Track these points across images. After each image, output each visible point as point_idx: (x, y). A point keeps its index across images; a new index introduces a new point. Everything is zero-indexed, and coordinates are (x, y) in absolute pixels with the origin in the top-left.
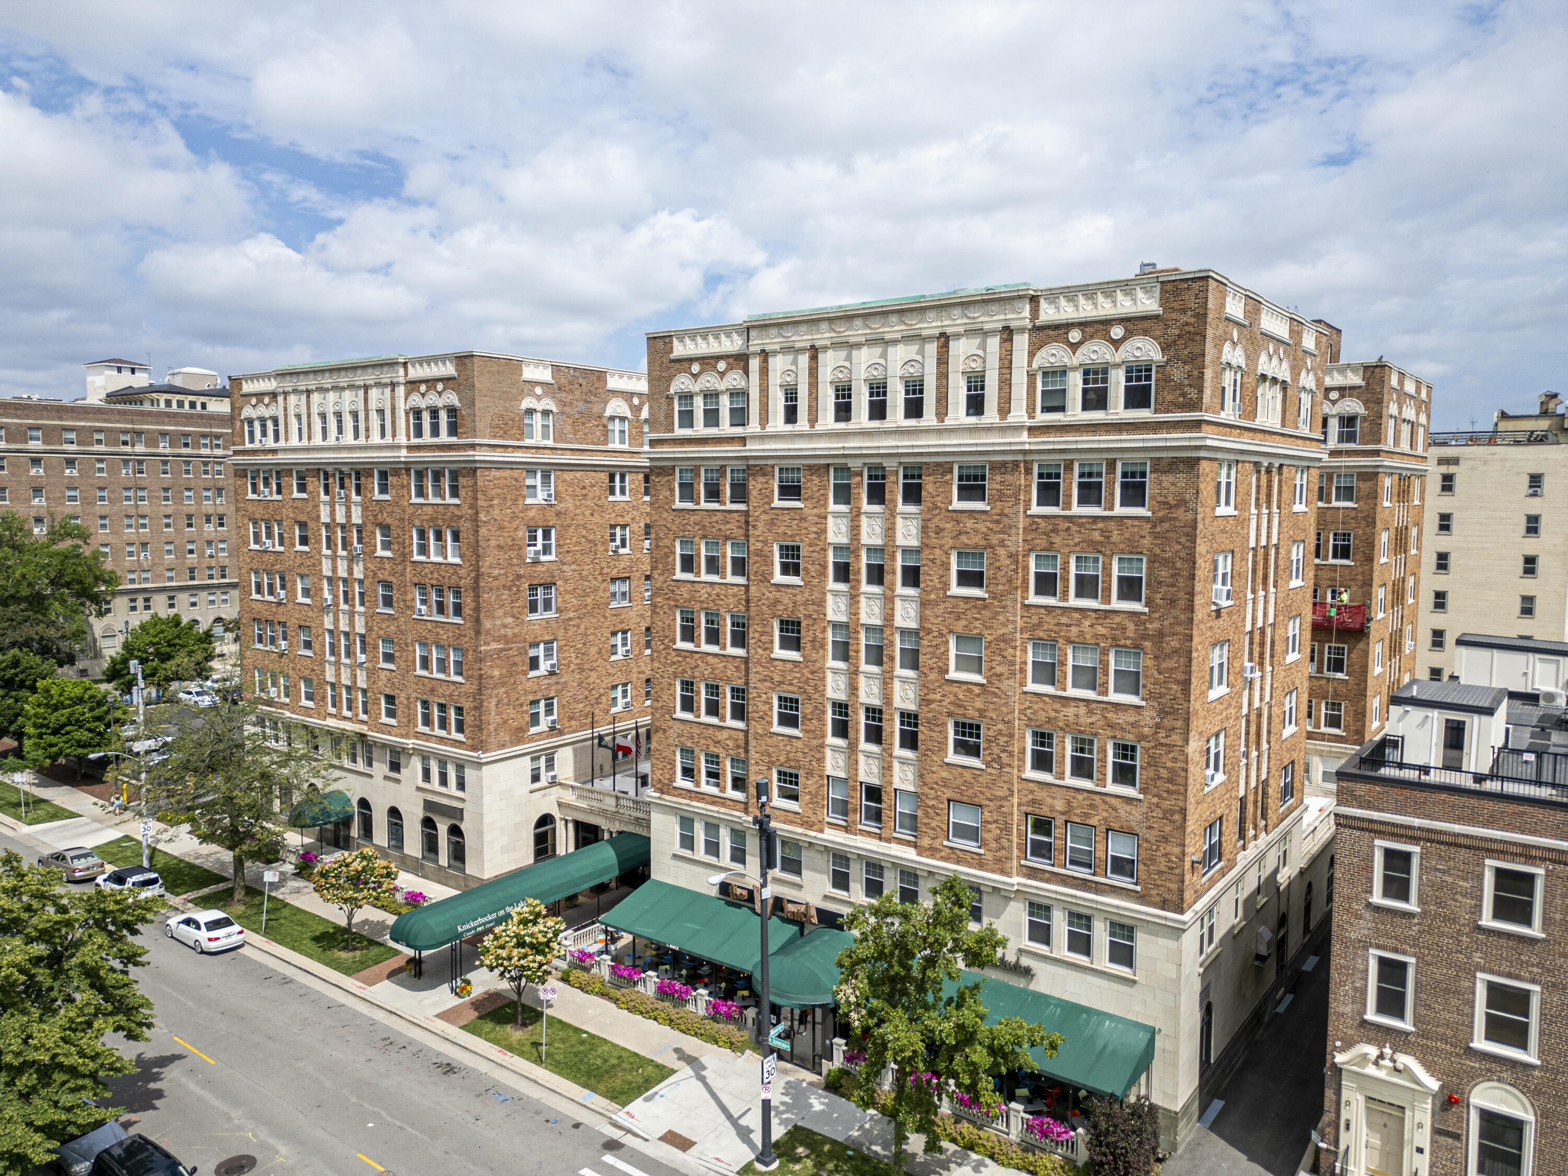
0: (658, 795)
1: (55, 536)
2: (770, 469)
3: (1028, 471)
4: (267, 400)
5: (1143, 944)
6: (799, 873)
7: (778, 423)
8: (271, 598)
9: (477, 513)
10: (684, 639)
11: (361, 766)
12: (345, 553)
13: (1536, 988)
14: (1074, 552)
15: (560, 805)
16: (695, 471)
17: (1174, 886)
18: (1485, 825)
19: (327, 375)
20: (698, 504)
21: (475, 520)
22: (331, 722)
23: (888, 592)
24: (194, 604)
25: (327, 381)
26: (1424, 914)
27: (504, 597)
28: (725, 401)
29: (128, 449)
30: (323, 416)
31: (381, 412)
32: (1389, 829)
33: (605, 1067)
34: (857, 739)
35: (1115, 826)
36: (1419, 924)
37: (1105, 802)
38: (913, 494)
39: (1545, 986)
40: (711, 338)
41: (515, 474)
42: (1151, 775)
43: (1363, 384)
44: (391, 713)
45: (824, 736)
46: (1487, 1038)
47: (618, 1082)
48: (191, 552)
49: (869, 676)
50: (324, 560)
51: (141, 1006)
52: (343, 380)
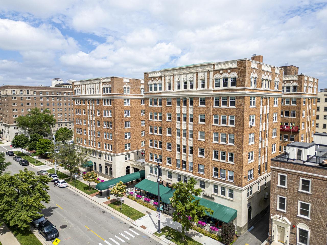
0: (146, 162)
1: (45, 112)
2: (166, 99)
3: (213, 99)
4: (78, 86)
5: (235, 193)
6: (171, 178)
7: (167, 90)
8: (79, 124)
9: (114, 108)
10: (151, 132)
11: (94, 156)
12: (92, 115)
13: (310, 204)
14: (221, 115)
15: (131, 164)
16: (153, 99)
17: (240, 182)
18: (300, 170)
19: (89, 81)
20: (153, 106)
21: (114, 109)
22: (89, 148)
23: (187, 123)
24: (70, 125)
25: (88, 83)
26: (288, 188)
27: (120, 124)
28: (158, 86)
29: (58, 95)
30: (88, 89)
31: (98, 88)
32: (281, 171)
33: (132, 214)
34: (182, 152)
35: (229, 170)
36: (287, 190)
37: (227, 165)
38: (192, 104)
39: (312, 204)
40: (155, 73)
41: (122, 100)
42: (236, 159)
43: (298, 79)
44: (100, 146)
45: (176, 151)
46: (301, 214)
47: (134, 216)
48: (70, 115)
49: (184, 139)
50: (88, 117)
51: (48, 197)
52: (91, 82)
